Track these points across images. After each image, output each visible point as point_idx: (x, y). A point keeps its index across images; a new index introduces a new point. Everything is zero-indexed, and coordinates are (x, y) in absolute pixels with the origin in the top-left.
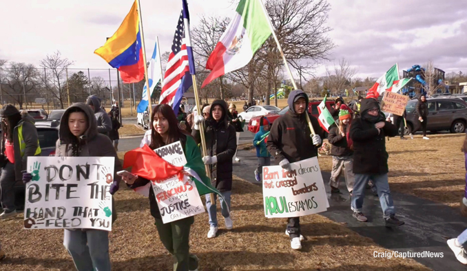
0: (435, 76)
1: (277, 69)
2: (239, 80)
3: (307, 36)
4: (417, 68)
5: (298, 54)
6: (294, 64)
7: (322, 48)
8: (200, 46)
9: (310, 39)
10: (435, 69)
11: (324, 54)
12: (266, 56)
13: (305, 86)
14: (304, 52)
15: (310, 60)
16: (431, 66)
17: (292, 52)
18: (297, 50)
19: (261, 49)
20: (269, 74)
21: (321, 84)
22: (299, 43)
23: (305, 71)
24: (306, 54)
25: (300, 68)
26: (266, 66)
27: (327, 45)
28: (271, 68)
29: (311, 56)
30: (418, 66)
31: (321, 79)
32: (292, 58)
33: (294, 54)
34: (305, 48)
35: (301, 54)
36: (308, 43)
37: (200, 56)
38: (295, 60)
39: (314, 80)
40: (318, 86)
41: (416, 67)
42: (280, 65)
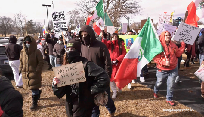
1: (118, 19)
3: (132, 4)
4: (179, 19)
5: (128, 12)
6: (125, 17)
7: (138, 10)
8: (84, 8)
11: (139, 12)
12: (113, 13)
13: (130, 26)
15: (132, 15)
17: (124, 11)
18: (127, 10)
19: (111, 10)
20: (115, 21)
21: (137, 26)
22: (128, 7)
23: (130, 20)
24: (131, 12)
25: (128, 18)
26: (113, 18)
27: (140, 8)
28: (116, 18)
29: (133, 13)
31: (137, 23)
32: (125, 14)
33: (126, 12)
34: (130, 9)
35: (129, 12)
36: (132, 7)
37: (84, 13)
38: (126, 15)
39: (134, 24)
40: (136, 26)
42: (119, 17)
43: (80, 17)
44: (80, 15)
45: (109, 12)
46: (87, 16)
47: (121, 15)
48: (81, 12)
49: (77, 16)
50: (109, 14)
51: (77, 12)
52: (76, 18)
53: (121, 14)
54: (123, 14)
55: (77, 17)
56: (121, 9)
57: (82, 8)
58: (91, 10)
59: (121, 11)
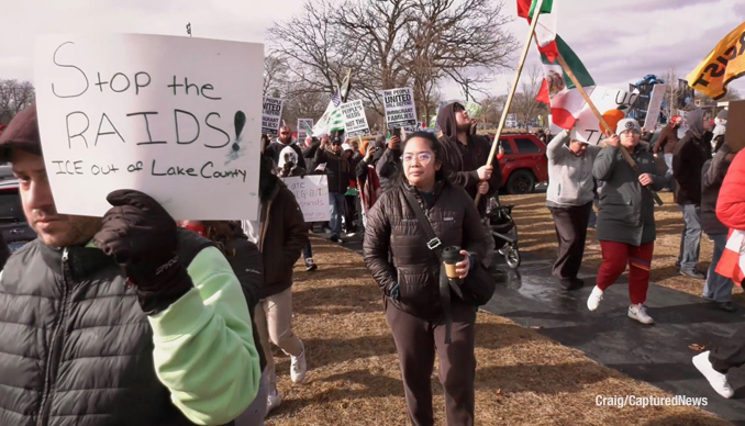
0: (679, 92)
1: (429, 84)
2: (369, 103)
3: (477, 29)
4: (652, 80)
5: (463, 59)
6: (456, 76)
7: (501, 50)
8: (305, 48)
9: (481, 35)
10: (680, 80)
11: (504, 58)
12: (411, 62)
14: (472, 56)
15: (481, 68)
16: (674, 77)
17: (452, 56)
18: (461, 54)
19: (403, 51)
20: (417, 93)
21: (500, 108)
22: (464, 41)
23: (474, 87)
24: (475, 59)
25: (466, 82)
26: (412, 80)
27: (510, 45)
28: (420, 83)
29: (484, 62)
30: (653, 77)
31: (499, 100)
32: (453, 66)
33: (456, 59)
34: (474, 49)
35: (468, 59)
36: (479, 42)
37: (304, 65)
38: (458, 69)
39: (488, 101)
40: (494, 110)
41: (650, 78)
42: (433, 77)
43: (291, 80)
44: (288, 71)
45: (394, 59)
46: (313, 75)
47: (441, 71)
48: (293, 62)
49: (278, 75)
50: (395, 67)
51: (278, 62)
52: (274, 84)
53: (438, 66)
54: (448, 66)
55: (280, 81)
56: (437, 50)
57: (297, 48)
58: (328, 54)
59: (438, 57)
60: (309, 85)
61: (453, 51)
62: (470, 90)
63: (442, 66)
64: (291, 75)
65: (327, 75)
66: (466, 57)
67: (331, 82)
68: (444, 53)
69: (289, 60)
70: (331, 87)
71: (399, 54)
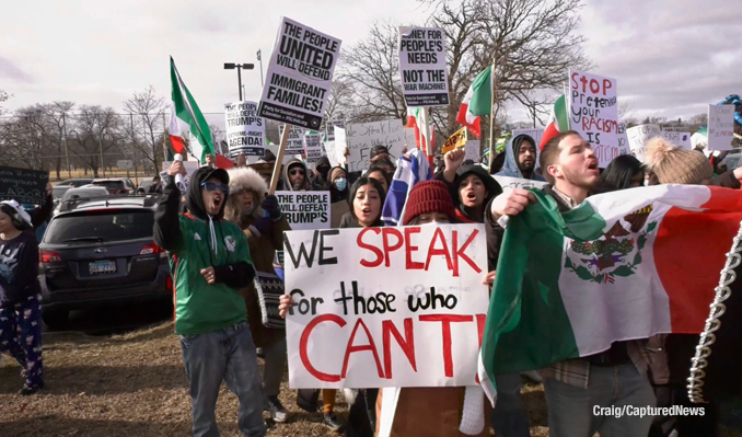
1: (495, 107)
3: (546, 51)
4: (736, 100)
5: (530, 81)
6: (523, 98)
7: (570, 71)
8: (370, 72)
9: (550, 56)
14: (540, 78)
15: (549, 90)
17: (519, 78)
18: (528, 75)
19: (469, 74)
22: (532, 63)
23: (541, 109)
24: (543, 81)
25: (533, 105)
27: (580, 66)
29: (552, 84)
30: (736, 97)
32: (520, 89)
33: (523, 81)
34: (542, 71)
35: (535, 81)
36: (547, 64)
37: (369, 89)
38: (525, 91)
41: (733, 99)
42: (500, 100)
43: (356, 104)
44: (353, 95)
45: (459, 82)
46: (378, 99)
47: (507, 94)
48: (359, 86)
49: (343, 99)
50: (460, 90)
51: (344, 87)
52: (339, 109)
53: (504, 88)
54: (515, 89)
55: (345, 105)
56: (504, 72)
57: (363, 72)
58: (394, 78)
59: (505, 80)
60: (373, 109)
61: (520, 73)
62: (537, 113)
63: (508, 89)
64: (357, 99)
65: (392, 100)
66: (533, 79)
67: (395, 105)
68: (510, 75)
69: (355, 85)
70: (396, 111)
71: (465, 76)
